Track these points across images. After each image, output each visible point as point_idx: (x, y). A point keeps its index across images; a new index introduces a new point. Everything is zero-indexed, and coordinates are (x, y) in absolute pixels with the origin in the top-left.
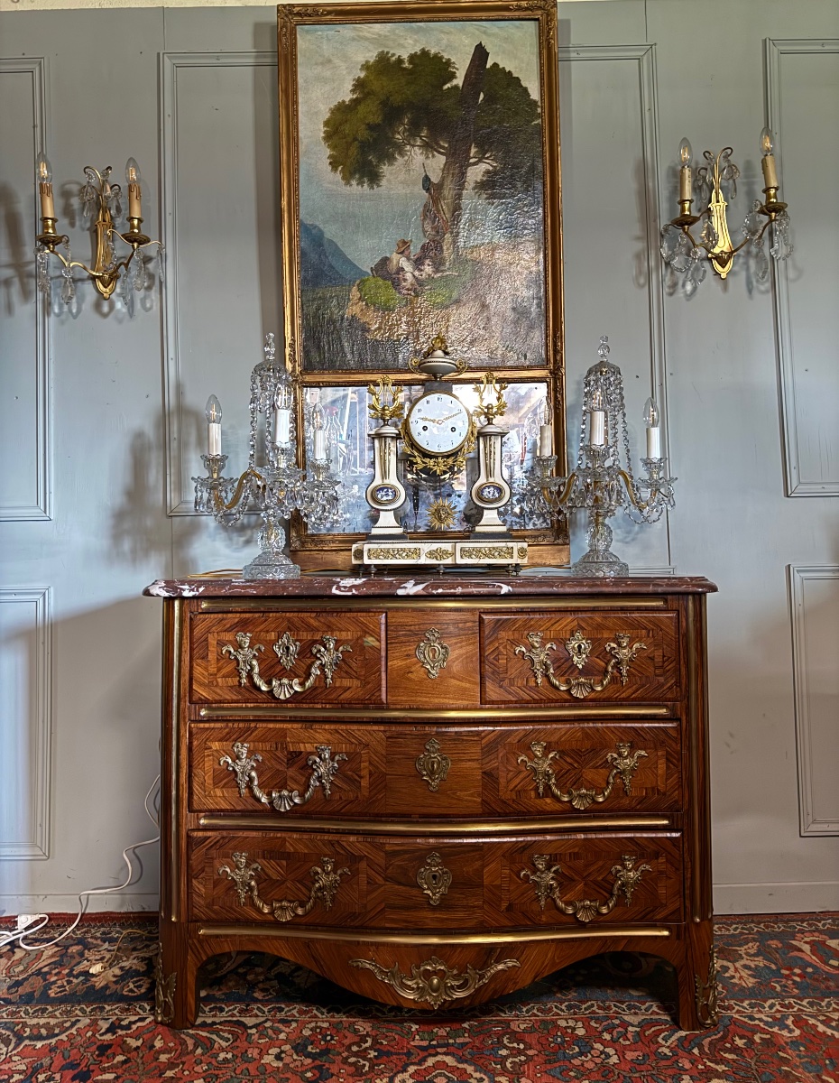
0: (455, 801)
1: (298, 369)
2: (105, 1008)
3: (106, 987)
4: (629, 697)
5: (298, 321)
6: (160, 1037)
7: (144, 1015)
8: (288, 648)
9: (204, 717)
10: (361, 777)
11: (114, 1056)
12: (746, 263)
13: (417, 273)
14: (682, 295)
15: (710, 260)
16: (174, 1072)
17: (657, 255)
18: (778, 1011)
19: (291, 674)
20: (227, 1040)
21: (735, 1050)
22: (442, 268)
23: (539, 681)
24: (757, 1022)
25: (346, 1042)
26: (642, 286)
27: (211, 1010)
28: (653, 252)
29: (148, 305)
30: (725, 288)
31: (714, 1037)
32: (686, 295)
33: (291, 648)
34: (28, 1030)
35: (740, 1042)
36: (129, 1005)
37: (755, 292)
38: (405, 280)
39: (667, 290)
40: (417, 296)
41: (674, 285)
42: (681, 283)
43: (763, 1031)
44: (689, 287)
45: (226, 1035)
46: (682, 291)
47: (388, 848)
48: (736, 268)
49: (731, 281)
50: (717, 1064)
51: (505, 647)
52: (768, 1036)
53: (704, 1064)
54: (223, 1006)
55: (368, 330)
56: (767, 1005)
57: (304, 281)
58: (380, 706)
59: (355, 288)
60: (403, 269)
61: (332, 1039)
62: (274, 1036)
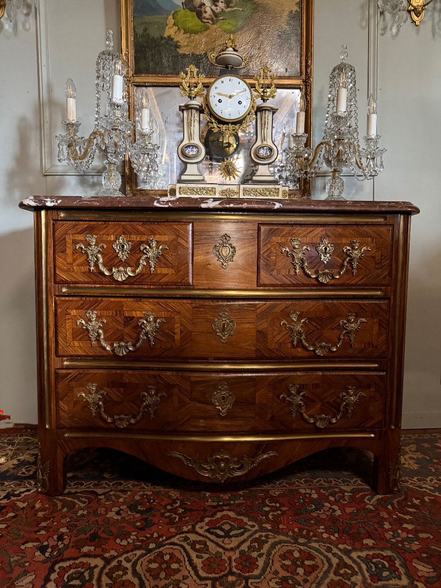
0: (238, 349)
1: (131, 73)
2: (5, 484)
3: (7, 471)
4: (356, 283)
5: (131, 39)
6: (39, 501)
7: (30, 487)
8: (123, 246)
9: (65, 292)
10: (175, 334)
11: (7, 513)
12: (433, 16)
13: (214, 8)
14: (389, 36)
15: (409, 12)
16: (47, 523)
17: (374, 6)
18: (436, 483)
19: (126, 264)
20: (84, 503)
21: (414, 506)
22: (231, 5)
23: (297, 271)
24: (424, 490)
25: (164, 503)
26: (363, 28)
27: (75, 484)
28: (372, 4)
29: (27, 27)
30: (418, 32)
31: (399, 499)
32: (392, 36)
33: (125, 247)
35: (417, 502)
36: (21, 482)
37: (436, 36)
38: (205, 12)
39: (380, 32)
40: (214, 24)
41: (385, 29)
42: (389, 27)
43: (429, 495)
44: (394, 30)
45: (84, 499)
46: (390, 32)
47: (192, 379)
48: (426, 19)
49: (422, 27)
50: (405, 515)
51: (275, 248)
52: (433, 498)
53: (397, 515)
54: (83, 482)
55: (179, 47)
56: (428, 479)
57: (135, 11)
58: (188, 287)
59: (171, 17)
60: (204, 4)
61: (154, 501)
62: (116, 500)
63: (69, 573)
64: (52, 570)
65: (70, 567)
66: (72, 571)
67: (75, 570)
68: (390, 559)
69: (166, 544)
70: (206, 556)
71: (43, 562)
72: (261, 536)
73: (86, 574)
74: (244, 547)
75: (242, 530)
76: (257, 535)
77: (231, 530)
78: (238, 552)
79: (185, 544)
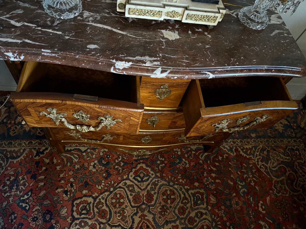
2: (32, 142)
6: (54, 158)
11: (42, 167)
18: (231, 144)
20: (76, 158)
24: (226, 149)
31: (214, 156)
34: (8, 153)
35: (220, 158)
36: (41, 141)
43: (227, 153)
45: (76, 156)
53: (210, 168)
61: (109, 157)
62: (91, 156)
63: (81, 206)
64: (73, 206)
65: (80, 203)
66: (81, 205)
67: (83, 205)
68: (202, 194)
69: (117, 188)
70: (134, 194)
71: (68, 201)
72: (156, 181)
73: (88, 207)
74: (149, 188)
75: (148, 177)
76: (154, 181)
77: (144, 177)
78: (146, 190)
79: (125, 187)
